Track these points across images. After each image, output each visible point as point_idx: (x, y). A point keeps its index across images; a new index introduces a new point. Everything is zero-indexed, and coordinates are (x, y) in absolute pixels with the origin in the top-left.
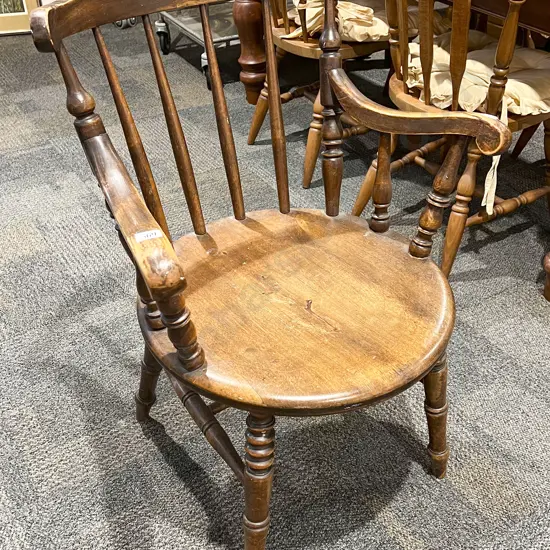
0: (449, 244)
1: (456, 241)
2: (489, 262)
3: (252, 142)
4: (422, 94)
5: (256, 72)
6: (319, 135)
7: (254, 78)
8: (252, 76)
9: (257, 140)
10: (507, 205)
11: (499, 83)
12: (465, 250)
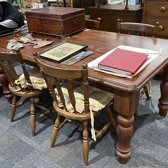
0: (85, 154)
1: (87, 152)
2: (99, 152)
3: (13, 121)
4: (64, 108)
5: (10, 95)
6: (34, 119)
7: (9, 97)
8: (9, 96)
9: (14, 119)
10: (100, 133)
11: (87, 105)
12: (91, 148)
